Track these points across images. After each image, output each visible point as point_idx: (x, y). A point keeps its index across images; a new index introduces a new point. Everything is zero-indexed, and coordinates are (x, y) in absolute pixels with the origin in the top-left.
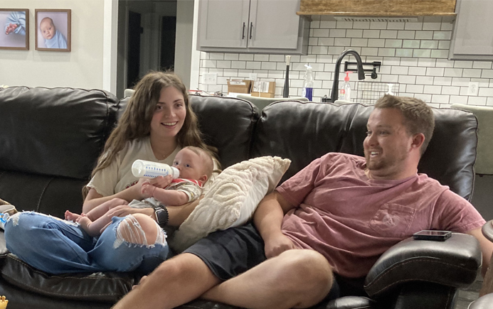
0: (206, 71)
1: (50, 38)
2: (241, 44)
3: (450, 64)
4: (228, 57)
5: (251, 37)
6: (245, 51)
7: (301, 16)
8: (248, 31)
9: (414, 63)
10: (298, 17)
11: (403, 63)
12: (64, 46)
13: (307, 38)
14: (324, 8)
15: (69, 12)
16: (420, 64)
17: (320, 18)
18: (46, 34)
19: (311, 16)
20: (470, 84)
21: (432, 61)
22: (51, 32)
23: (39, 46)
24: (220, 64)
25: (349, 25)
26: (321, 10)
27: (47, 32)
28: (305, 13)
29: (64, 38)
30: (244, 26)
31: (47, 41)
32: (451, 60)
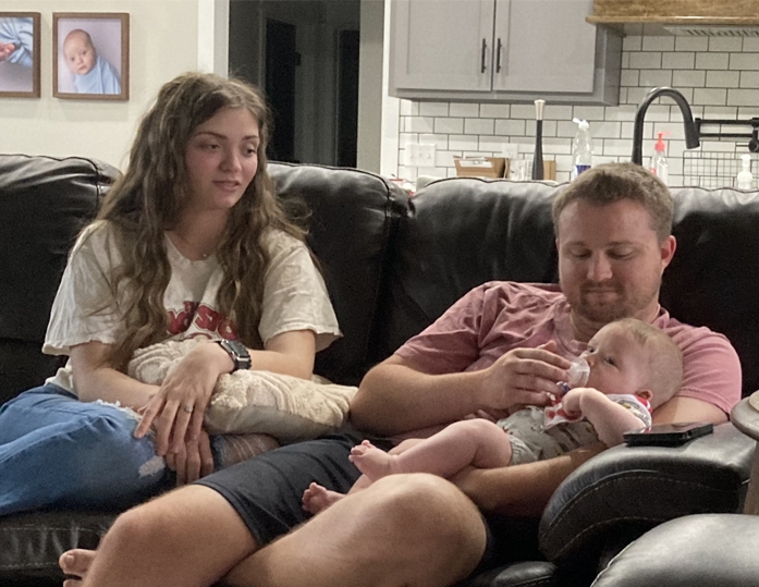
0: (413, 138)
1: (85, 71)
2: (480, 83)
4: (456, 109)
5: (498, 68)
6: (489, 97)
7: (600, 26)
8: (493, 57)
10: (594, 28)
12: (113, 88)
13: (617, 70)
14: (641, 8)
15: (124, 19)
17: (643, 31)
18: (76, 65)
19: (623, 24)
22: (87, 59)
23: (63, 89)
24: (442, 125)
25: (699, 43)
26: (636, 13)
27: (77, 60)
28: (605, 19)
29: (114, 71)
30: (484, 46)
31: (78, 78)
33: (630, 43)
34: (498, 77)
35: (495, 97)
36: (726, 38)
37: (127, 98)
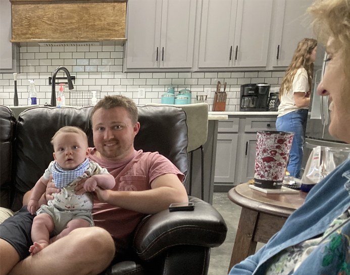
3: (124, 76)
7: (13, 43)
9: (99, 76)
10: (11, 44)
11: (91, 76)
13: (19, 60)
14: (31, 36)
16: (104, 76)
17: (27, 45)
19: (19, 43)
20: (139, 89)
21: (112, 74)
25: (49, 49)
26: (29, 38)
28: (17, 41)
32: (125, 72)
33: (23, 49)
36: (59, 47)
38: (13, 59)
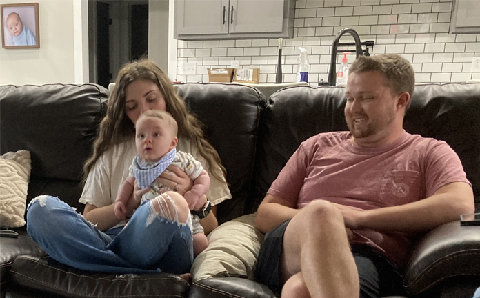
0: (184, 61)
1: (17, 34)
2: (221, 29)
3: (451, 38)
4: (207, 44)
5: (232, 21)
6: (227, 37)
8: (229, 16)
13: (293, 19)
15: (36, 5)
18: (13, 31)
22: (18, 28)
23: (7, 44)
24: (199, 53)
27: (14, 29)
30: (224, 10)
31: (14, 37)
33: (299, 4)
34: (232, 26)
35: (230, 36)
37: (39, 47)
38: (284, 17)
